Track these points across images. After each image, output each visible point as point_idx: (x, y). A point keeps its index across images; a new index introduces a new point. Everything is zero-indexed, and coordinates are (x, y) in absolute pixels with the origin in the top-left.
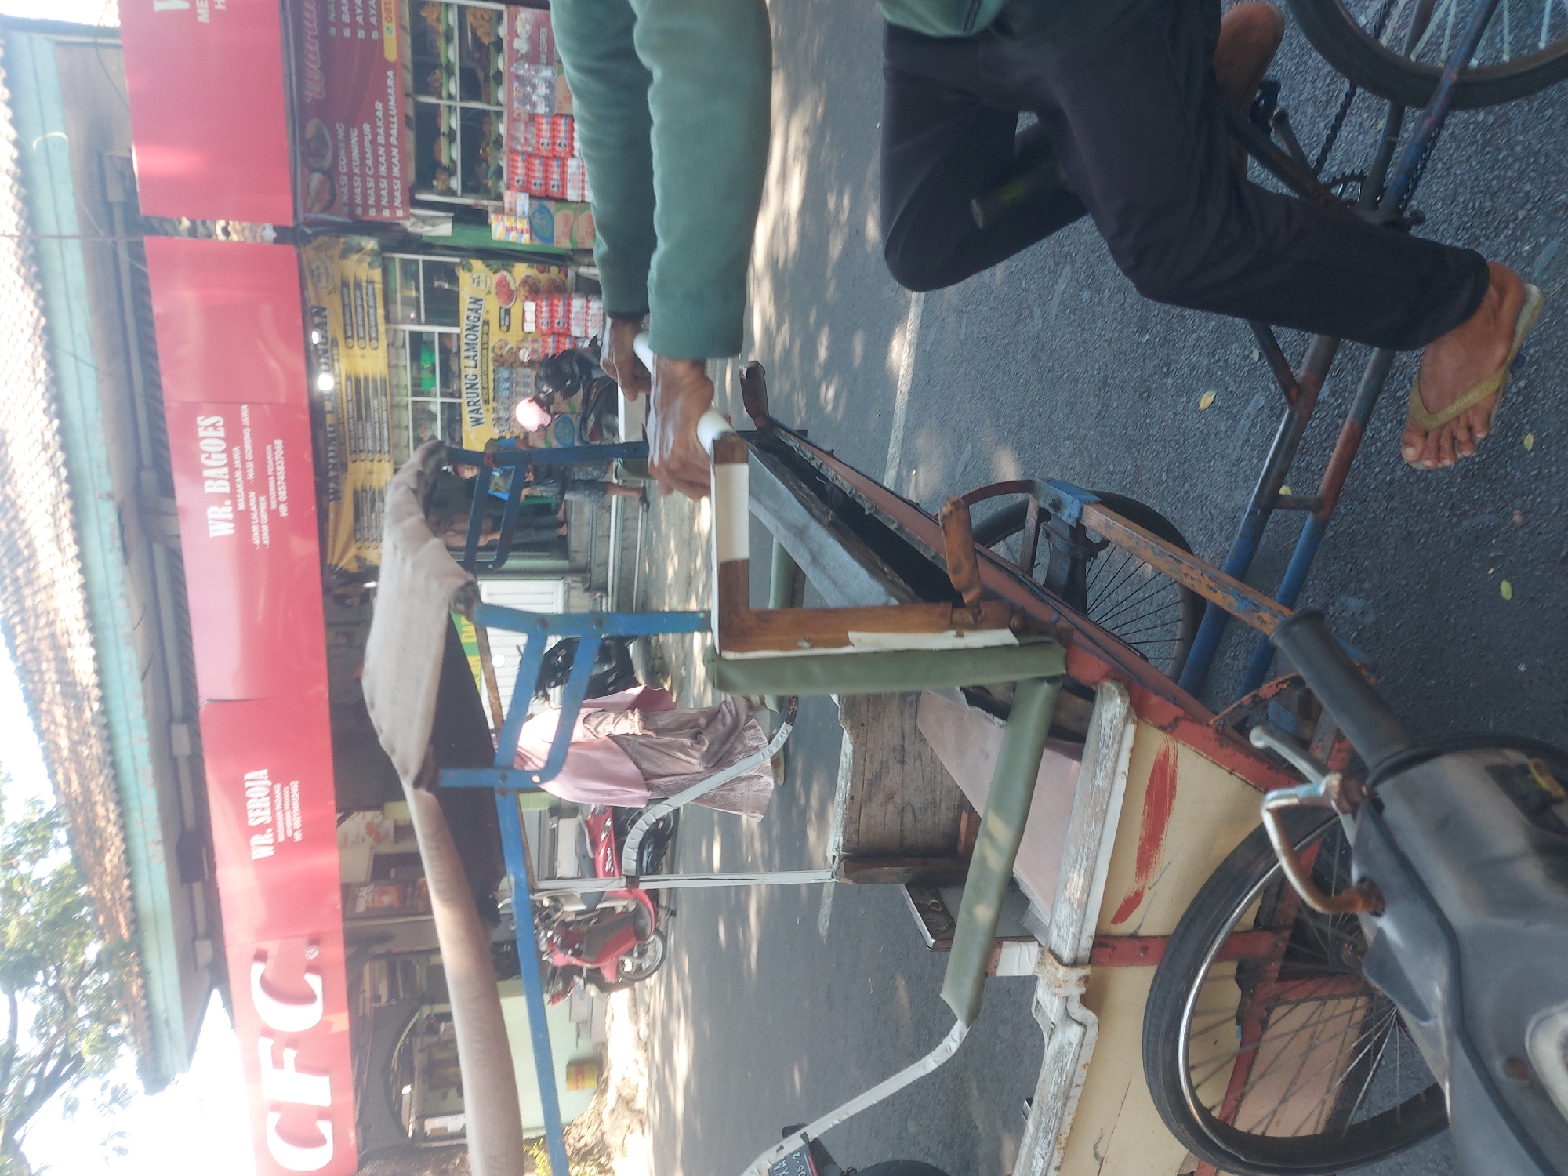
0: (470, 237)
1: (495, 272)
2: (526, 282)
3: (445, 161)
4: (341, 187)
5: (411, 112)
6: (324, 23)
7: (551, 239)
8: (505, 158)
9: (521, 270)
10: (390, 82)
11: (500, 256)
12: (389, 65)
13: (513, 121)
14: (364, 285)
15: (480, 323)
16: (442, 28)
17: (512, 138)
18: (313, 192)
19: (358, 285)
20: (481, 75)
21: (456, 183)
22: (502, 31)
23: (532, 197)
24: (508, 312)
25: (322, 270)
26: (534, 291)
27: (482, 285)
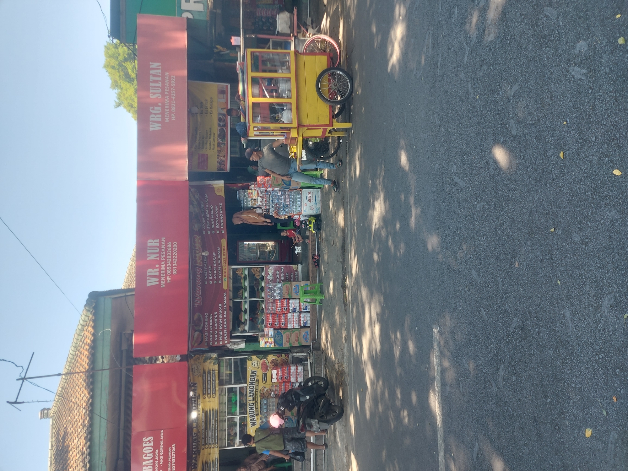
0: (252, 347)
1: (261, 360)
2: (272, 362)
3: (243, 320)
4: (205, 335)
5: (231, 305)
6: (203, 280)
7: (282, 344)
8: (265, 317)
9: (271, 357)
10: (225, 297)
11: (263, 353)
12: (225, 291)
13: (267, 303)
14: (211, 372)
15: (255, 381)
16: (243, 276)
17: (267, 309)
18: (195, 339)
19: (209, 372)
20: (256, 289)
21: (247, 328)
22: (263, 274)
23: (275, 329)
24: (266, 375)
25: (196, 368)
26: (276, 365)
27: (256, 366)
